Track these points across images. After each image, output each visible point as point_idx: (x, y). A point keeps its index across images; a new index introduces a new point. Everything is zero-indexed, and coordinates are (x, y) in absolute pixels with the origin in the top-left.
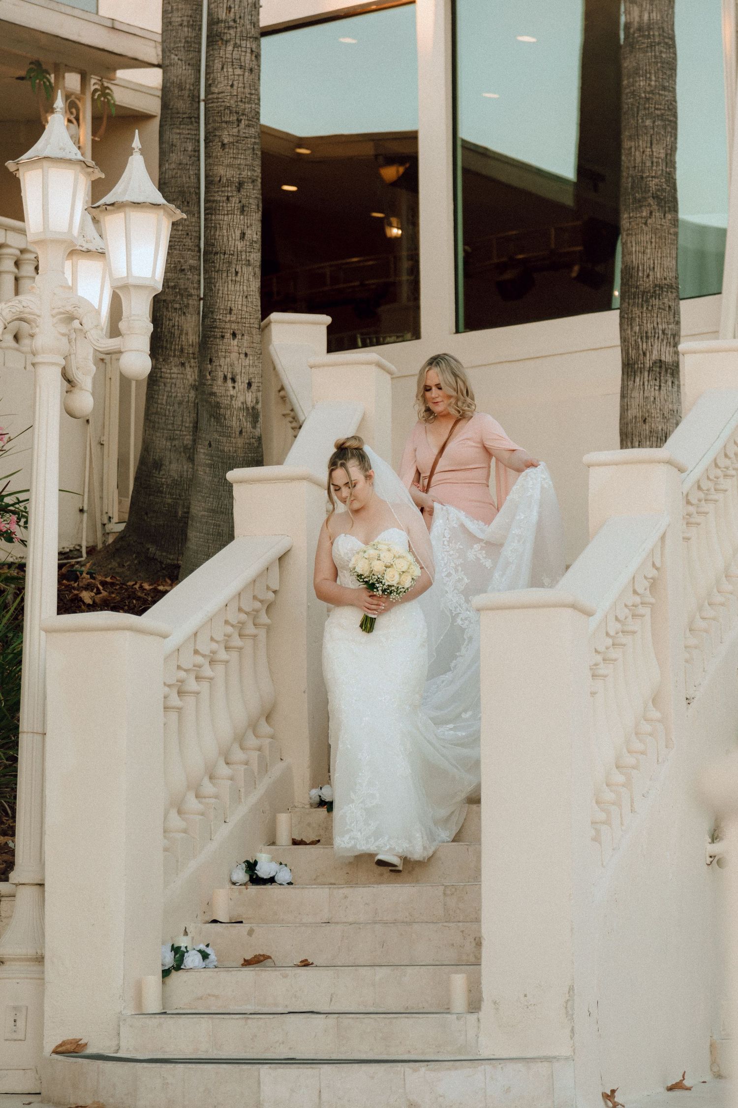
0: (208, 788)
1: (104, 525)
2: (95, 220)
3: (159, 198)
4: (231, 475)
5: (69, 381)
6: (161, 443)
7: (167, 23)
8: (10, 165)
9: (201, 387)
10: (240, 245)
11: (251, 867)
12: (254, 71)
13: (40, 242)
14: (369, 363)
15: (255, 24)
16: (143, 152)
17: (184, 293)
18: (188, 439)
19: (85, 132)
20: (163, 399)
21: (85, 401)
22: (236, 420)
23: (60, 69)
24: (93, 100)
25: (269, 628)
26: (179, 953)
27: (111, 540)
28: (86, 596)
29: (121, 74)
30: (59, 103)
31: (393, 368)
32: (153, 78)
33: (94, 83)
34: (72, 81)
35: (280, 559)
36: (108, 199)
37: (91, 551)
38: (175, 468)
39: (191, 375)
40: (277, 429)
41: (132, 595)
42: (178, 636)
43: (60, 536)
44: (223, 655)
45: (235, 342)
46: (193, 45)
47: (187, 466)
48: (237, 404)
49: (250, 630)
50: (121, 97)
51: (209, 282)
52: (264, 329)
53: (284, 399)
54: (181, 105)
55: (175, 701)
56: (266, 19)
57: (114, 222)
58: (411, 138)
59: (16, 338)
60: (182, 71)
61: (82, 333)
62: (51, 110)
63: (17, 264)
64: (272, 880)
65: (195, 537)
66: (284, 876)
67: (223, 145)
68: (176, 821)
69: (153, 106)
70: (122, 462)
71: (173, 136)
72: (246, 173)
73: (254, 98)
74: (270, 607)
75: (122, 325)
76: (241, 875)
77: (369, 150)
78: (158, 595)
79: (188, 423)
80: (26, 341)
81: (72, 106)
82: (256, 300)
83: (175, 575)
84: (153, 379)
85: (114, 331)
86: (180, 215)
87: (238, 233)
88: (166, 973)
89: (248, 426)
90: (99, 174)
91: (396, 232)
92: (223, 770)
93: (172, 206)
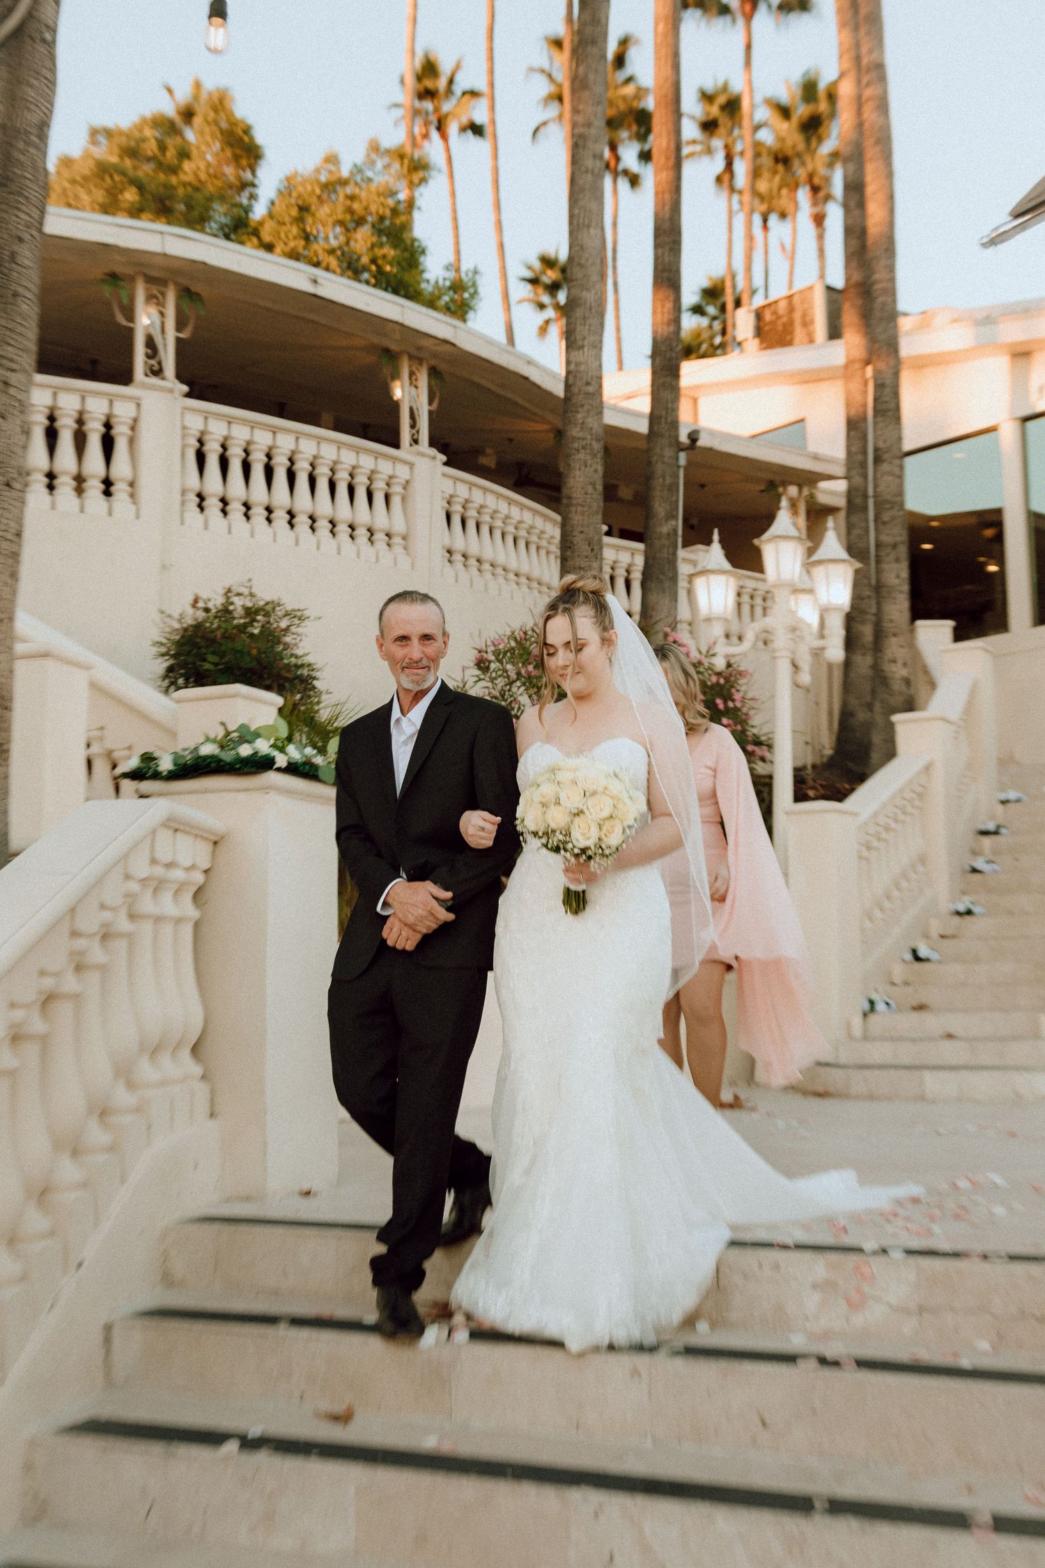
0: (887, 905)
1: (820, 751)
2: (808, 572)
3: (844, 555)
4: (896, 718)
5: (795, 666)
6: (853, 702)
7: (849, 453)
8: (756, 542)
9: (876, 667)
10: (897, 581)
11: (914, 952)
12: (900, 477)
13: (775, 586)
14: (978, 648)
15: (900, 449)
16: (836, 529)
17: (863, 612)
18: (868, 698)
19: (802, 520)
20: (852, 675)
21: (805, 678)
22: (897, 686)
23: (785, 484)
24: (807, 502)
25: (921, 809)
26: (872, 1003)
27: (825, 760)
28: (811, 793)
29: (823, 485)
30: (784, 503)
31: (989, 648)
32: (841, 486)
33: (806, 492)
34: (793, 490)
35: (928, 768)
36: (815, 558)
37: (814, 767)
38: (862, 716)
39: (869, 660)
40: (921, 689)
41: (839, 792)
42: (866, 814)
43: (795, 758)
44: (893, 825)
45: (894, 640)
46: (863, 465)
47: (869, 714)
48: (898, 676)
49: (909, 809)
50: (823, 499)
51: (879, 605)
52: (912, 631)
53: (926, 671)
54: (858, 501)
55: (865, 853)
56: (908, 446)
57: (819, 572)
58: (998, 512)
59: (765, 643)
60: (858, 480)
61: (801, 638)
62: (779, 508)
63: (764, 600)
64: (928, 960)
65: (875, 756)
66: (934, 956)
67: (884, 523)
68: (868, 924)
69: (841, 502)
70: (830, 713)
71: (855, 519)
72: (899, 539)
73: (900, 493)
74: (921, 796)
75: (826, 632)
76: (909, 957)
77: (973, 520)
78: (852, 790)
79: (868, 688)
80: (771, 646)
81: (793, 505)
82: (906, 615)
83: (862, 778)
84: (847, 664)
85: (822, 637)
86: (858, 565)
87: (893, 575)
88: (865, 1015)
89: (904, 688)
90: (810, 544)
91: (993, 568)
92: (896, 893)
93: (853, 560)
